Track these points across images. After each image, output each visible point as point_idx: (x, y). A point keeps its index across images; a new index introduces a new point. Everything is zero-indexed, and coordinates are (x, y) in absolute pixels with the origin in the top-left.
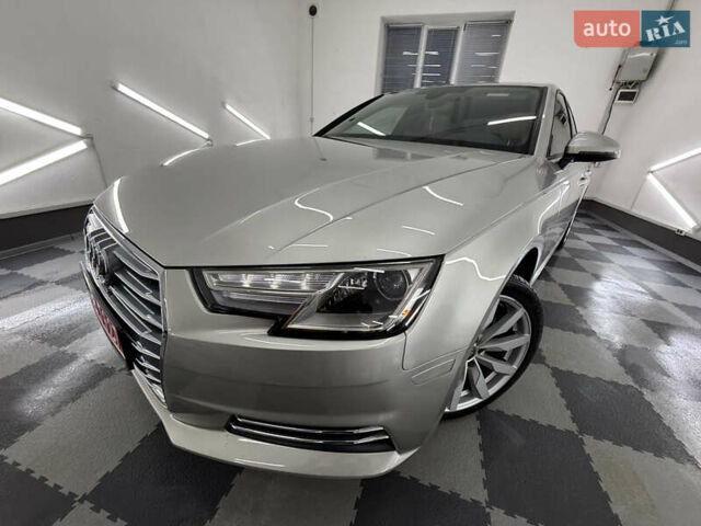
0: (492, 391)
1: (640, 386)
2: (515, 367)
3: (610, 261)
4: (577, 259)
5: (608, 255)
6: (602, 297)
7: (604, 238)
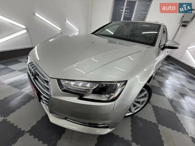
0: (135, 111)
1: (176, 112)
2: (143, 106)
3: (172, 75)
4: (163, 73)
5: (172, 73)
6: (168, 85)
7: (171, 67)
